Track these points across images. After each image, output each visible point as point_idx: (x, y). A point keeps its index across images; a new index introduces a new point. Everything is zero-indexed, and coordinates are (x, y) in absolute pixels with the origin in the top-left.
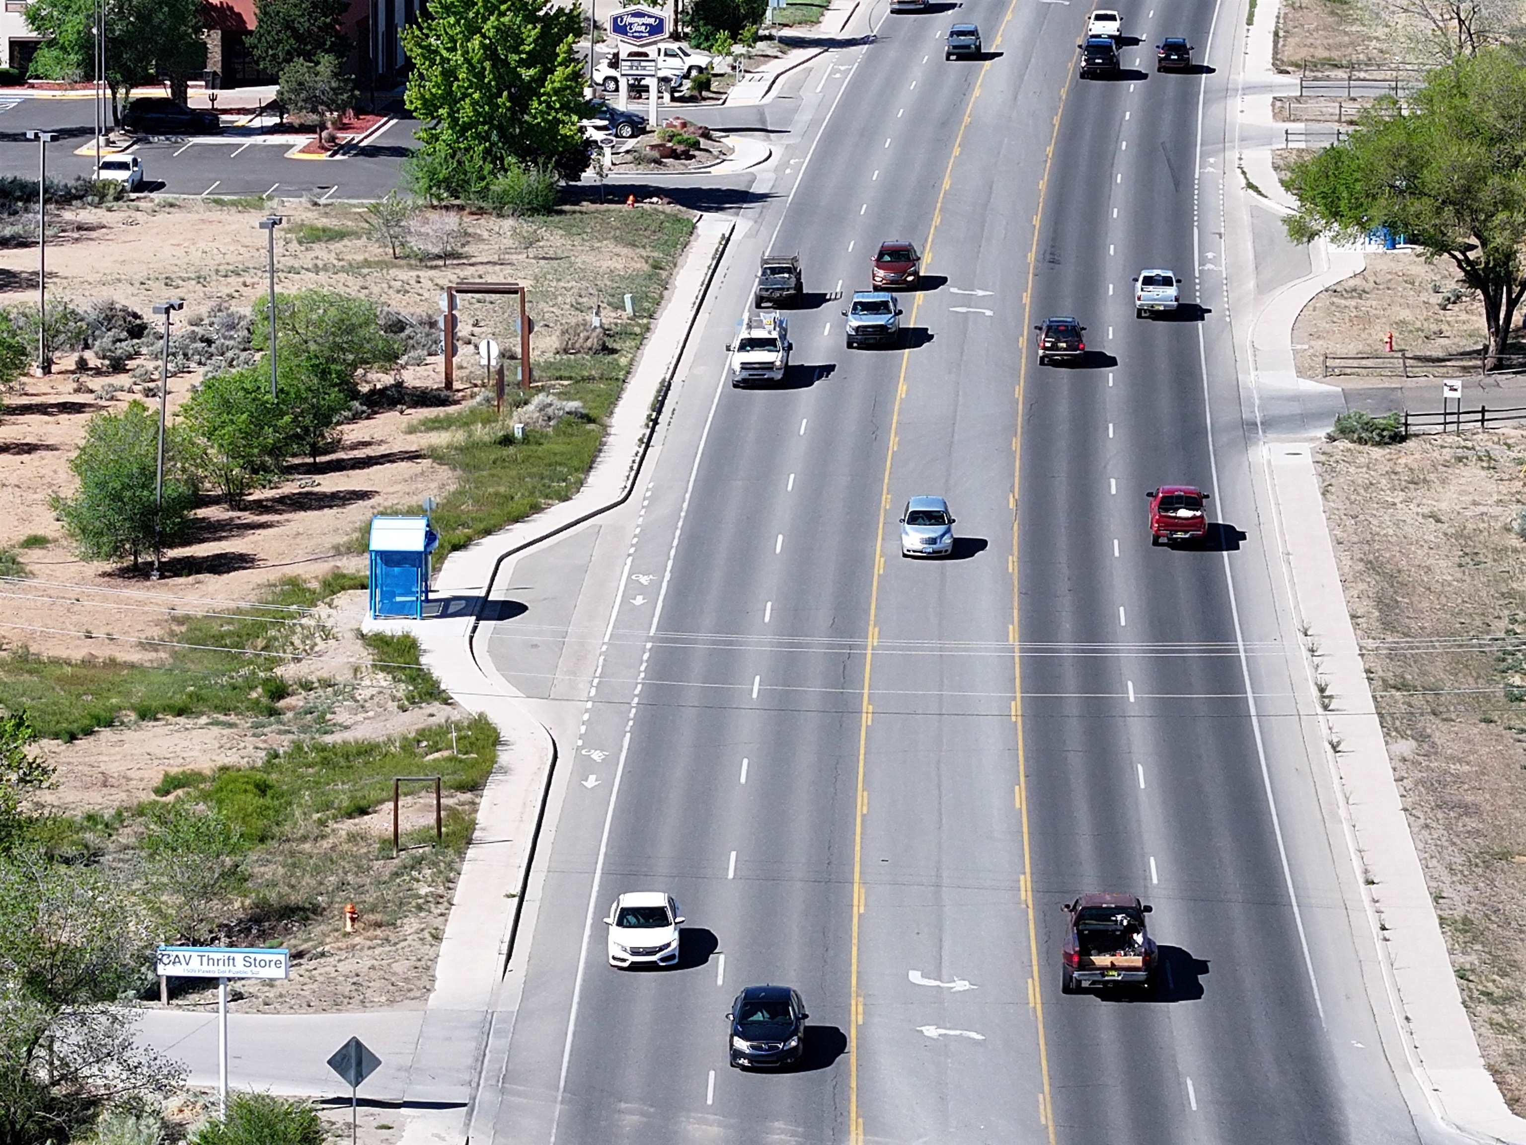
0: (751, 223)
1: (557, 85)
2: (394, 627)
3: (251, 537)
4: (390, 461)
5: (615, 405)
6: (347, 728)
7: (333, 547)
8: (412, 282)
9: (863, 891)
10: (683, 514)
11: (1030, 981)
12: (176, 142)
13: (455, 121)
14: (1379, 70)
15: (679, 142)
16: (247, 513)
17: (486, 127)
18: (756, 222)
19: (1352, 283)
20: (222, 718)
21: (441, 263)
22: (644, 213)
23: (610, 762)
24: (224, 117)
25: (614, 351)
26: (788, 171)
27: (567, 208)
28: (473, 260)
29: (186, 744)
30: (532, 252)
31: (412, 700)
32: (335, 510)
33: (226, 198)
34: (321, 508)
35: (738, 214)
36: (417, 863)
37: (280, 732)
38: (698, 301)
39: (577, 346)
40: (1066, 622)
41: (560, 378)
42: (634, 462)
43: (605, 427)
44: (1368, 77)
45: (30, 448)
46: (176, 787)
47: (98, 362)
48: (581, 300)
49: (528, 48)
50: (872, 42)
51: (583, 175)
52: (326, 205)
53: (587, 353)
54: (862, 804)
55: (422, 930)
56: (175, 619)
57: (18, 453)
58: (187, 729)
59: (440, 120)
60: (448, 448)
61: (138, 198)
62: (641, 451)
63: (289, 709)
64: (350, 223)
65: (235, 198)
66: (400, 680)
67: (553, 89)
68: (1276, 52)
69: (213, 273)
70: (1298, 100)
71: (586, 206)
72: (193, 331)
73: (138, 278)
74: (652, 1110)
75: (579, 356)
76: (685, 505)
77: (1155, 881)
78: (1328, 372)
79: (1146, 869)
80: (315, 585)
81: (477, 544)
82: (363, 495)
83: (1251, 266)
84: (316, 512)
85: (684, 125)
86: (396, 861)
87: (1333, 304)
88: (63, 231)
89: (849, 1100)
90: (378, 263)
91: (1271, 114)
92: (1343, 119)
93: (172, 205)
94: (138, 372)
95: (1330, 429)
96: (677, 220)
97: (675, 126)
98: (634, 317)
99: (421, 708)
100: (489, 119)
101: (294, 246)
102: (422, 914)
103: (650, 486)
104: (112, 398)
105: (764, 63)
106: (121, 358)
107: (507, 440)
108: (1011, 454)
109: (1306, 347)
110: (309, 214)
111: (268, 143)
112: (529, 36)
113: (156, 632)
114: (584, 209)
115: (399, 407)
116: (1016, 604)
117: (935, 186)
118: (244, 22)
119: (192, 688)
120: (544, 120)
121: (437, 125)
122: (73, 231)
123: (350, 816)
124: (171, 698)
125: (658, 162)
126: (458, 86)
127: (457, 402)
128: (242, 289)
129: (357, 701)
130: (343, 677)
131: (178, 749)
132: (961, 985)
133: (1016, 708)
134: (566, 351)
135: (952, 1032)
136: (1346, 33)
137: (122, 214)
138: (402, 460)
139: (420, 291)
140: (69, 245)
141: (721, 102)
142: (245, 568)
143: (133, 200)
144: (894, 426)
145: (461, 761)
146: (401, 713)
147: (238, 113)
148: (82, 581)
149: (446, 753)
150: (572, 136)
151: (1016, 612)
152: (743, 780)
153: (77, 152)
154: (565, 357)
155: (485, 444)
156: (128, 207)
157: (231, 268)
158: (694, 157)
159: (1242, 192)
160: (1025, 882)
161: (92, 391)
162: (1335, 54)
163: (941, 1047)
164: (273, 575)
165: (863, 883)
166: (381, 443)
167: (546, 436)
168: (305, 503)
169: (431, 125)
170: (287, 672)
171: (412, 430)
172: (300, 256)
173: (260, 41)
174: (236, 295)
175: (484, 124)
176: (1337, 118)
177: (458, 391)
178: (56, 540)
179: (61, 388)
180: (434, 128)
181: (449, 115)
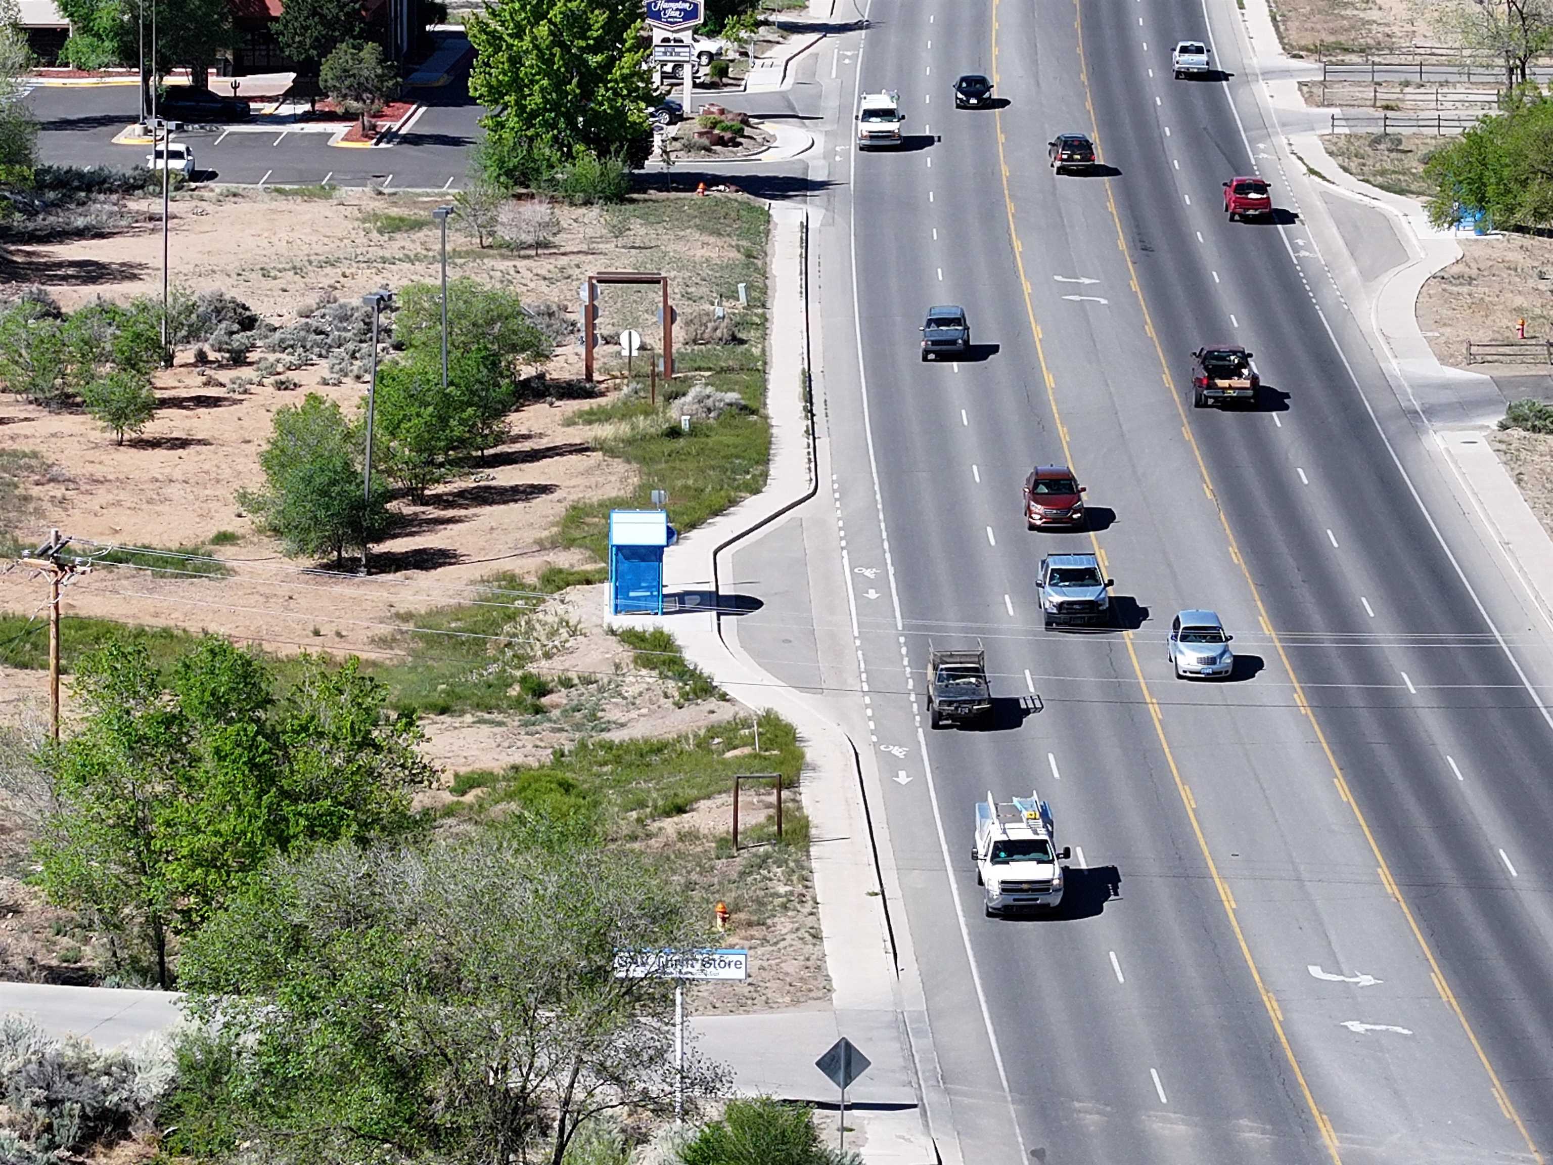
0: (824, 211)
1: (626, 71)
2: (643, 623)
3: (443, 532)
4: (558, 455)
5: (765, 397)
6: (623, 725)
7: (535, 542)
8: (512, 272)
9: (1226, 886)
10: (880, 506)
11: (1433, 975)
12: (211, 131)
13: (521, 108)
14: (1391, 54)
15: (723, 129)
16: (430, 508)
17: (553, 115)
18: (827, 210)
19: (1456, 270)
20: (487, 716)
21: (533, 252)
22: (717, 202)
23: (913, 757)
24: (252, 105)
25: (742, 342)
26: (838, 158)
27: (635, 196)
28: (562, 250)
29: (462, 742)
30: (620, 242)
31: (685, 696)
32: (520, 505)
33: (287, 187)
34: (505, 502)
35: (805, 202)
36: (763, 861)
37: (554, 730)
38: (804, 290)
39: (706, 336)
40: (1315, 614)
41: (699, 369)
42: (809, 453)
43: (766, 417)
44: (1384, 62)
45: (183, 443)
46: (471, 787)
47: (218, 356)
48: (689, 290)
49: (595, 34)
50: (867, 27)
51: (646, 162)
52: (390, 195)
53: (718, 344)
54: (1188, 798)
55: (798, 929)
56: (398, 615)
57: (172, 448)
58: (455, 728)
59: (506, 106)
60: (615, 439)
61: (197, 187)
62: (811, 442)
63: (556, 706)
64: (422, 213)
65: (296, 187)
66: (667, 677)
67: (621, 75)
68: (1281, 38)
69: (307, 264)
70: (1323, 83)
71: (653, 194)
72: (307, 323)
73: (232, 268)
74: (1109, 1109)
75: (709, 346)
76: (878, 497)
77: (1514, 874)
78: (1471, 359)
79: (1500, 861)
80: (531, 580)
81: (685, 538)
82: (545, 489)
83: (1346, 253)
84: (502, 506)
85: (722, 112)
86: (738, 859)
87: (1444, 290)
88: (137, 221)
89: (1304, 1097)
90: (468, 253)
91: (1302, 100)
92: (1378, 104)
93: (235, 195)
94: (262, 365)
95: (1502, 417)
96: (751, 208)
97: (713, 113)
98: (749, 307)
99: (697, 704)
100: (555, 106)
101: (375, 235)
102: (790, 913)
103: (835, 477)
104: (245, 392)
105: (770, 49)
106: (242, 351)
107: (674, 432)
108: (1186, 444)
109: (1437, 334)
110: (377, 204)
111: (305, 131)
112: (597, 22)
113: (385, 630)
114: (654, 197)
115: (549, 399)
116: (1257, 597)
117: (995, 174)
118: (267, 9)
119: (444, 686)
120: (611, 107)
121: (501, 112)
122: (145, 221)
123: (668, 814)
124: (427, 696)
125: (708, 150)
126: (526, 73)
127: (602, 394)
128: (342, 279)
129: (625, 698)
130: (604, 674)
131: (454, 748)
132: (1366, 980)
133: (1299, 698)
134: (695, 342)
135: (1378, 1028)
136: (1343, 18)
137: (187, 204)
138: (571, 452)
139: (523, 281)
140: (146, 235)
141: (742, 88)
142: (451, 564)
143: (193, 190)
144: (1056, 416)
145: (765, 758)
146: (677, 710)
147: (262, 101)
148: (286, 579)
149: (747, 750)
150: (641, 124)
151: (1259, 603)
152: (1056, 775)
153: (114, 140)
154: (696, 347)
155: (652, 437)
156: (191, 196)
157: (323, 258)
158: (740, 144)
159: (1305, 178)
160: (1384, 873)
161: (222, 385)
162: (1342, 38)
163: (1371, 1042)
164: (486, 570)
165: (1223, 878)
166: (541, 436)
167: (710, 428)
168: (488, 498)
169: (496, 112)
170: (542, 668)
171: (569, 422)
172: (386, 245)
173: (286, 26)
174: (338, 285)
175: (550, 111)
176: (1372, 102)
177: (599, 382)
178: (244, 537)
179: (188, 381)
180: (498, 115)
181: (517, 103)
